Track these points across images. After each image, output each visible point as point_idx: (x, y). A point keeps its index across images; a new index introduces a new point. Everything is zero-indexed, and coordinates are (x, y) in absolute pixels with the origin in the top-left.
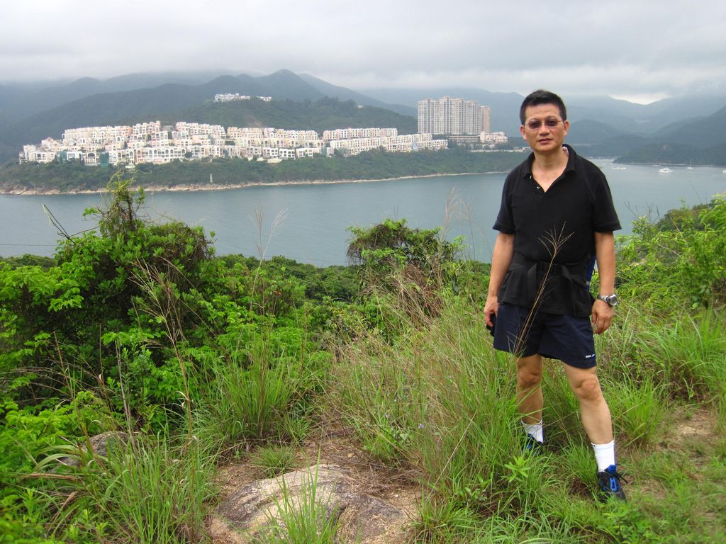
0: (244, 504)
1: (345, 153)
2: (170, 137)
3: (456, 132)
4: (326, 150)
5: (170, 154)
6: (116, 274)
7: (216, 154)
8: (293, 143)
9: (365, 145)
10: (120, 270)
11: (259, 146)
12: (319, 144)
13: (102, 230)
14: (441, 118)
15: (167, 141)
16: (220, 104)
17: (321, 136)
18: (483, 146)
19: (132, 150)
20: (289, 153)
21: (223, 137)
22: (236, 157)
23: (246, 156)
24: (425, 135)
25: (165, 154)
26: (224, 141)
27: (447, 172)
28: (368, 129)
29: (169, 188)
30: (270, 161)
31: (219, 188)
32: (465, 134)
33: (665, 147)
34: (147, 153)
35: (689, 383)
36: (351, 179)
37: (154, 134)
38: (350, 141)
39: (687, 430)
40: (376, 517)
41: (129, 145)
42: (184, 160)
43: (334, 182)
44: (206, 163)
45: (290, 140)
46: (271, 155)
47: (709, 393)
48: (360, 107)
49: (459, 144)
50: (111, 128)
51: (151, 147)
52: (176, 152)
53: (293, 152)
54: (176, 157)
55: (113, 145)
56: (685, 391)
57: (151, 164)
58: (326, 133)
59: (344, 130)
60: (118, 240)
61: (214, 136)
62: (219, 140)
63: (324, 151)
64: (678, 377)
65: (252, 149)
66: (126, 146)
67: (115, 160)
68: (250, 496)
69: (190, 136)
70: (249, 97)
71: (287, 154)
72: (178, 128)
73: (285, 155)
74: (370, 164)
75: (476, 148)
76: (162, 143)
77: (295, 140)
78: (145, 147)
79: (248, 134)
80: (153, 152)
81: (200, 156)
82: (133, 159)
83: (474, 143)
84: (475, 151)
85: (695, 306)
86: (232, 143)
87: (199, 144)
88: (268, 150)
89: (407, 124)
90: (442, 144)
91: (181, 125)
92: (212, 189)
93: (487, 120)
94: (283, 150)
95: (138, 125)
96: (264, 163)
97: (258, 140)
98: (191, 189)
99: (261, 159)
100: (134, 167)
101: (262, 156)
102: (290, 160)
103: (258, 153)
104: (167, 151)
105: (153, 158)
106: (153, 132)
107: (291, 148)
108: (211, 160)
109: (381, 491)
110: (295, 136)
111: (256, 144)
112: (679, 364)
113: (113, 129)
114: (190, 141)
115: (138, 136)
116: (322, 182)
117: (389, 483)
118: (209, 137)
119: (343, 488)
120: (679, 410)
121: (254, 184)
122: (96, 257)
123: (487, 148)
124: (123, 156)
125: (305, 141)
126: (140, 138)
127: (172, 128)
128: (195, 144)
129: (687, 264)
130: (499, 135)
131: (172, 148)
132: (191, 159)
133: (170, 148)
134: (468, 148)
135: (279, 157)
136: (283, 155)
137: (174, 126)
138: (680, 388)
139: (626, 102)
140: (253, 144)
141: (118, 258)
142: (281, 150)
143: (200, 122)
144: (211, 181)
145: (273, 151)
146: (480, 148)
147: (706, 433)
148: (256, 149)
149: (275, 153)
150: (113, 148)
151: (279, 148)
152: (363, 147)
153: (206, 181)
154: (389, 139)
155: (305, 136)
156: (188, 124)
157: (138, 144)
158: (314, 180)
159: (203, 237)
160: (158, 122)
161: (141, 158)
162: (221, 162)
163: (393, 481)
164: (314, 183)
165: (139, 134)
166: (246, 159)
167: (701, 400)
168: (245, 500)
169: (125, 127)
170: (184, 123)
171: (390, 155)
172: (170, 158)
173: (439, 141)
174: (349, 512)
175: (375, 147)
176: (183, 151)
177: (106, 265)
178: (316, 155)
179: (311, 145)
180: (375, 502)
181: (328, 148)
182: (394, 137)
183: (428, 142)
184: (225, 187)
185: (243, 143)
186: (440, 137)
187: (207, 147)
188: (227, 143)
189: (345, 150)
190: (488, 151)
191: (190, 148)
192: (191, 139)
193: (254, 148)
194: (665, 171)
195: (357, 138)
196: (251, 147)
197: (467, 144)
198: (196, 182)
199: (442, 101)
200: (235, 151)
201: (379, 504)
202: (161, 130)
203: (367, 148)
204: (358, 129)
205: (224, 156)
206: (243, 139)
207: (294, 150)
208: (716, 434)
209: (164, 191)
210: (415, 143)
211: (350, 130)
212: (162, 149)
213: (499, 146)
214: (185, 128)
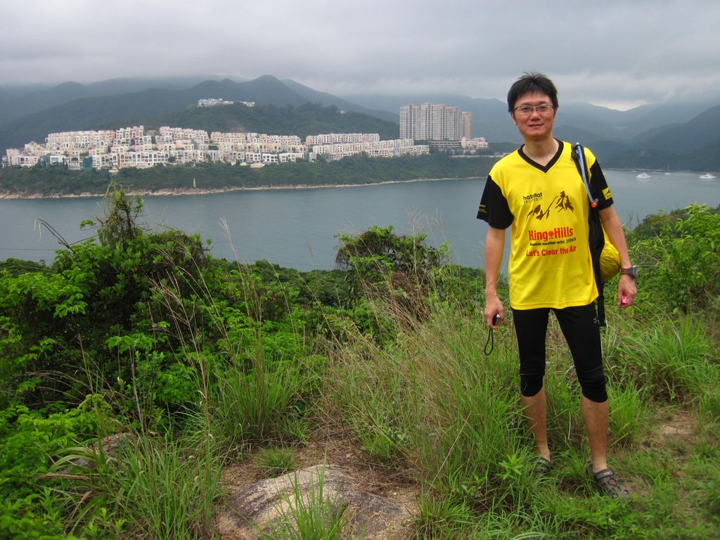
0: (250, 503)
1: (327, 158)
2: (153, 141)
3: (437, 138)
4: (308, 155)
5: (153, 158)
6: (117, 281)
7: (199, 159)
8: (276, 148)
9: (347, 150)
10: (120, 276)
11: (242, 151)
12: (301, 149)
13: (101, 238)
14: (423, 124)
15: (150, 145)
16: (204, 109)
17: (303, 141)
18: (464, 151)
19: (116, 154)
20: (272, 157)
21: (206, 142)
22: (219, 161)
23: (229, 161)
24: (407, 140)
25: (149, 159)
26: (207, 145)
27: (429, 178)
28: (350, 134)
29: (153, 192)
30: (253, 166)
31: (202, 193)
32: (446, 140)
33: (643, 153)
34: (130, 158)
35: (671, 385)
36: (333, 183)
37: (137, 139)
38: (332, 146)
39: (669, 430)
40: (376, 514)
41: (112, 149)
42: (168, 164)
43: (316, 187)
44: (189, 168)
45: (273, 145)
46: (254, 160)
47: (689, 395)
48: (342, 112)
49: (441, 150)
50: (95, 133)
51: (134, 151)
52: (159, 157)
53: (276, 157)
54: (160, 162)
55: (96, 149)
56: (667, 392)
57: (135, 168)
58: (309, 138)
59: (326, 136)
60: (118, 248)
61: (197, 141)
62: (202, 144)
63: (307, 156)
64: (660, 379)
65: (235, 154)
66: (109, 151)
67: (98, 163)
68: (256, 495)
69: (173, 140)
70: (232, 103)
71: (270, 158)
72: (161, 133)
73: (268, 160)
74: (352, 169)
75: (457, 154)
76: (146, 147)
77: (279, 145)
78: (128, 151)
79: (231, 139)
80: (137, 157)
81: (184, 160)
82: (117, 164)
83: (456, 149)
84: (456, 157)
85: (675, 310)
86: (216, 148)
87: (183, 149)
88: (251, 155)
89: (389, 130)
90: (423, 149)
91: (165, 130)
92: (195, 193)
93: (468, 125)
94: (266, 155)
95: (122, 130)
96: (247, 168)
97: (241, 145)
98: (175, 194)
99: (244, 164)
100: (117, 171)
101: (245, 160)
102: (273, 164)
103: (241, 158)
104: (151, 156)
105: (137, 162)
106: (136, 137)
107: (273, 153)
108: (194, 165)
109: (381, 489)
110: (278, 141)
111: (240, 149)
112: (660, 367)
113: (97, 133)
114: (173, 146)
115: (122, 140)
116: (305, 187)
117: (387, 482)
118: (193, 141)
119: (344, 487)
120: (661, 411)
121: (237, 189)
122: (96, 264)
123: (468, 153)
124: (107, 160)
125: (288, 146)
126: (123, 143)
127: (155, 133)
128: (179, 149)
129: (667, 270)
130: (480, 140)
131: (156, 152)
132: (174, 164)
133: (154, 153)
134: (449, 153)
135: (262, 161)
136: (266, 160)
137: (158, 130)
138: (662, 390)
139: (605, 108)
140: (236, 149)
141: (118, 265)
142: (264, 155)
143: (184, 127)
144: (194, 186)
145: (256, 156)
146: (462, 153)
147: (687, 433)
148: (239, 154)
149: (258, 157)
150: (96, 152)
151: (262, 153)
152: (346, 153)
153: (190, 186)
154: (372, 145)
155: (288, 141)
156: (171, 129)
157: (121, 149)
158: (297, 185)
159: (199, 244)
160: (142, 127)
161: (125, 163)
162: (204, 166)
163: (392, 480)
164: (297, 187)
165: (123, 139)
166: (230, 164)
167: (682, 401)
168: (251, 498)
169: (108, 132)
170: (168, 128)
171: (372, 160)
172: (153, 162)
173: (421, 146)
174: (351, 508)
175: (357, 152)
176: (167, 155)
177: (106, 272)
178: (298, 160)
179: (294, 150)
180: (375, 500)
181: (311, 153)
182: (376, 143)
183: (410, 147)
184: (208, 192)
185: (226, 148)
186: (421, 142)
187: (191, 151)
188: (211, 148)
189: (328, 155)
190: (469, 157)
191: (173, 153)
192: (175, 143)
193: (237, 153)
194: (643, 176)
195: (339, 143)
196: (234, 152)
197: (448, 150)
198: (179, 186)
199: (424, 107)
200: (218, 156)
201: (380, 501)
202: (145, 135)
203: (350, 153)
204: (340, 135)
205: (207, 161)
206: (226, 144)
207: (277, 155)
208: (696, 434)
209: (147, 195)
210: (397, 148)
211: (333, 135)
212: (146, 153)
213: (480, 152)
214: (169, 133)
